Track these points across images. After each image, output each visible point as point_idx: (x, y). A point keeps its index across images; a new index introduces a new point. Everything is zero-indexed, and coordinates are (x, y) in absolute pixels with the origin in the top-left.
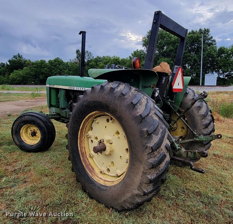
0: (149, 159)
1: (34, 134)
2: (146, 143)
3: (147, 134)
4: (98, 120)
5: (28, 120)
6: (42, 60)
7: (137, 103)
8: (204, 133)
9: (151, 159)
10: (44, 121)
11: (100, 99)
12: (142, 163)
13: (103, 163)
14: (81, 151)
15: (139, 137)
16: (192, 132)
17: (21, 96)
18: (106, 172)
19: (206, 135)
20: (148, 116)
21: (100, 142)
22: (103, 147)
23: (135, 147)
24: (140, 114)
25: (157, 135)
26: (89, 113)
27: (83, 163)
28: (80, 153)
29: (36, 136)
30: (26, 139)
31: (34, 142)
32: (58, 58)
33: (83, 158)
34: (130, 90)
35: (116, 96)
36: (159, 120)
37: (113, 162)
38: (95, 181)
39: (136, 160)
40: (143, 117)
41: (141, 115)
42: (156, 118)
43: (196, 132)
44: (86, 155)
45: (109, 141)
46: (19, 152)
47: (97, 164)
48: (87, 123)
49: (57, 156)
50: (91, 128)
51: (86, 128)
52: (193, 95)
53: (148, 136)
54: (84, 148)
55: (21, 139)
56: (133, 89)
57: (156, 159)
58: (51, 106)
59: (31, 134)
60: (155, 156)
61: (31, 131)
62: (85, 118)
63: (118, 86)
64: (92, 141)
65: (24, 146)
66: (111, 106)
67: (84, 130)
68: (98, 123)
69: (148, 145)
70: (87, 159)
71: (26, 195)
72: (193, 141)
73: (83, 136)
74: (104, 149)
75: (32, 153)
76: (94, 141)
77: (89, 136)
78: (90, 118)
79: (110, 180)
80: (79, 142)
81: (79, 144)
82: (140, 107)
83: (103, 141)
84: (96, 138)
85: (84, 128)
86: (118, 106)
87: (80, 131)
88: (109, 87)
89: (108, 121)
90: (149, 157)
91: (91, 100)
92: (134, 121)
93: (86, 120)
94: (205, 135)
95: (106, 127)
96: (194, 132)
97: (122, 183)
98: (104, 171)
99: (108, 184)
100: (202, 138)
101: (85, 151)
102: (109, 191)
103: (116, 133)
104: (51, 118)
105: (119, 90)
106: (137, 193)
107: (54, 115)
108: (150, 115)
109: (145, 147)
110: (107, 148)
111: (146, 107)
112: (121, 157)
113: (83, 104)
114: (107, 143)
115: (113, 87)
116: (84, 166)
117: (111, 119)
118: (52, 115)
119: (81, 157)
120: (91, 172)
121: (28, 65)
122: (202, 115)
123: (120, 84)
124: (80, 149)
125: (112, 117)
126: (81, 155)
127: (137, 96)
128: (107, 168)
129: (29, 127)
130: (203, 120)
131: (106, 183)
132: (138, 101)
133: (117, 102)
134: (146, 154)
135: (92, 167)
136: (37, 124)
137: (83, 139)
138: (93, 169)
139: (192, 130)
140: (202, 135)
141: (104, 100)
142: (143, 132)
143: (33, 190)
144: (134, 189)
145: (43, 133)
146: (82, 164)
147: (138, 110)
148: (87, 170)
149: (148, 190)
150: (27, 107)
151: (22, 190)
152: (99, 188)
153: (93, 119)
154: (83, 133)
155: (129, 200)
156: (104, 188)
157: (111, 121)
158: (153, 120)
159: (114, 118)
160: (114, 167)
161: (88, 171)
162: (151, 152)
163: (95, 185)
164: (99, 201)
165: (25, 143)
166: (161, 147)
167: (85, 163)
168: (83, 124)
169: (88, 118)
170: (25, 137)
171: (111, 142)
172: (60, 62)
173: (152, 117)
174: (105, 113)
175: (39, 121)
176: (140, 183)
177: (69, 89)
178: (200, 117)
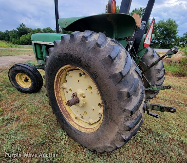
0: (126, 121)
1: (26, 80)
2: (125, 106)
3: (127, 96)
4: (71, 73)
5: (19, 70)
6: (38, 29)
7: (116, 57)
8: (157, 84)
9: (128, 122)
10: (32, 71)
11: (71, 52)
12: (117, 124)
13: (78, 111)
14: (58, 100)
15: (117, 98)
16: (148, 83)
17: (27, 52)
18: (81, 118)
19: (159, 86)
20: (128, 74)
21: (74, 95)
22: (76, 101)
23: (110, 108)
24: (119, 71)
25: (137, 96)
26: (61, 67)
27: (61, 109)
28: (58, 102)
29: (28, 82)
30: (21, 84)
31: (28, 86)
32: (48, 27)
33: (61, 106)
34: (106, 40)
35: (89, 47)
36: (139, 78)
37: (86, 112)
38: (71, 125)
39: (111, 120)
40: (123, 76)
41: (121, 73)
42: (136, 76)
43: (151, 83)
44: (63, 103)
45: (81, 95)
46: (18, 93)
47: (73, 111)
48: (61, 76)
49: (45, 97)
50: (65, 80)
51: (60, 80)
52: (152, 52)
53: (128, 99)
54: (61, 98)
55: (17, 83)
56: (109, 39)
57: (133, 121)
58: (38, 59)
59: (24, 80)
60: (132, 119)
61: (24, 78)
62: (58, 71)
63: (91, 35)
64: (67, 92)
65: (20, 89)
66: (83, 60)
67: (59, 82)
68: (71, 77)
69: (127, 108)
70: (64, 107)
71: (16, 134)
72: (147, 90)
73: (59, 87)
74: (78, 102)
75: (28, 94)
76: (69, 92)
77: (64, 88)
78: (63, 71)
79: (84, 127)
80: (55, 92)
81: (55, 94)
82: (119, 62)
83: (77, 95)
84: (71, 90)
85: (58, 81)
86: (92, 60)
87: (55, 83)
88: (80, 36)
89: (80, 75)
90: (126, 120)
91: (61, 52)
92: (111, 79)
93: (59, 73)
94: (157, 86)
95: (78, 81)
96: (149, 83)
97: (95, 134)
98: (79, 118)
99: (82, 130)
100: (155, 88)
101: (61, 99)
102: (84, 136)
103: (88, 88)
104: (39, 68)
105: (93, 40)
106: (109, 146)
107: (41, 66)
108: (130, 72)
109: (123, 109)
110: (80, 101)
111: (126, 63)
112: (93, 109)
113: (54, 57)
114: (80, 96)
115: (85, 36)
116: (62, 112)
117: (84, 74)
118: (39, 66)
119: (58, 105)
120: (67, 117)
121: (30, 31)
122: (157, 70)
123: (93, 33)
124: (57, 98)
125: (85, 73)
126: (58, 104)
127: (115, 47)
128: (81, 116)
129: (22, 75)
130: (158, 74)
131: (81, 128)
132: (117, 55)
133: (90, 55)
134: (124, 116)
135: (68, 113)
136: (26, 73)
137: (59, 90)
138: (69, 115)
139: (148, 81)
140: (155, 86)
141: (75, 52)
142: (122, 93)
143: (23, 128)
144: (107, 143)
145: (33, 80)
146: (60, 111)
147: (117, 67)
148: (64, 115)
149: (120, 145)
150: (29, 60)
151: (14, 128)
152: (74, 131)
153: (66, 72)
154: (59, 85)
155: (101, 148)
156: (78, 132)
157: (84, 76)
158: (133, 78)
159: (87, 74)
160: (87, 116)
161: (65, 117)
162: (129, 115)
163: (71, 129)
164: (75, 140)
165: (21, 86)
166: (139, 109)
167: (63, 110)
168: (57, 77)
169: (60, 71)
170: (20, 82)
171: (84, 96)
172: (50, 30)
173: (132, 75)
174: (77, 67)
175: (28, 71)
176: (114, 140)
177: (48, 44)
178: (156, 71)
